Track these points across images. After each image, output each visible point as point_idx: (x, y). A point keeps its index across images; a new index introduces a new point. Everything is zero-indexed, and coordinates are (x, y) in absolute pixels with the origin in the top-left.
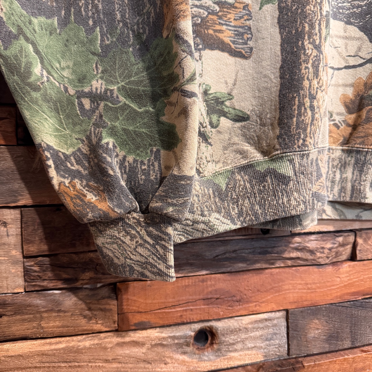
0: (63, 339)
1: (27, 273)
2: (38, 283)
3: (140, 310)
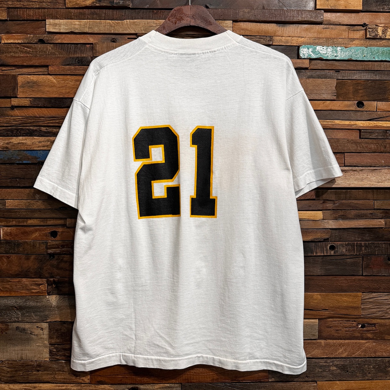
0: (65, 385)
1: (51, 352)
2: (55, 357)
3: (101, 375)
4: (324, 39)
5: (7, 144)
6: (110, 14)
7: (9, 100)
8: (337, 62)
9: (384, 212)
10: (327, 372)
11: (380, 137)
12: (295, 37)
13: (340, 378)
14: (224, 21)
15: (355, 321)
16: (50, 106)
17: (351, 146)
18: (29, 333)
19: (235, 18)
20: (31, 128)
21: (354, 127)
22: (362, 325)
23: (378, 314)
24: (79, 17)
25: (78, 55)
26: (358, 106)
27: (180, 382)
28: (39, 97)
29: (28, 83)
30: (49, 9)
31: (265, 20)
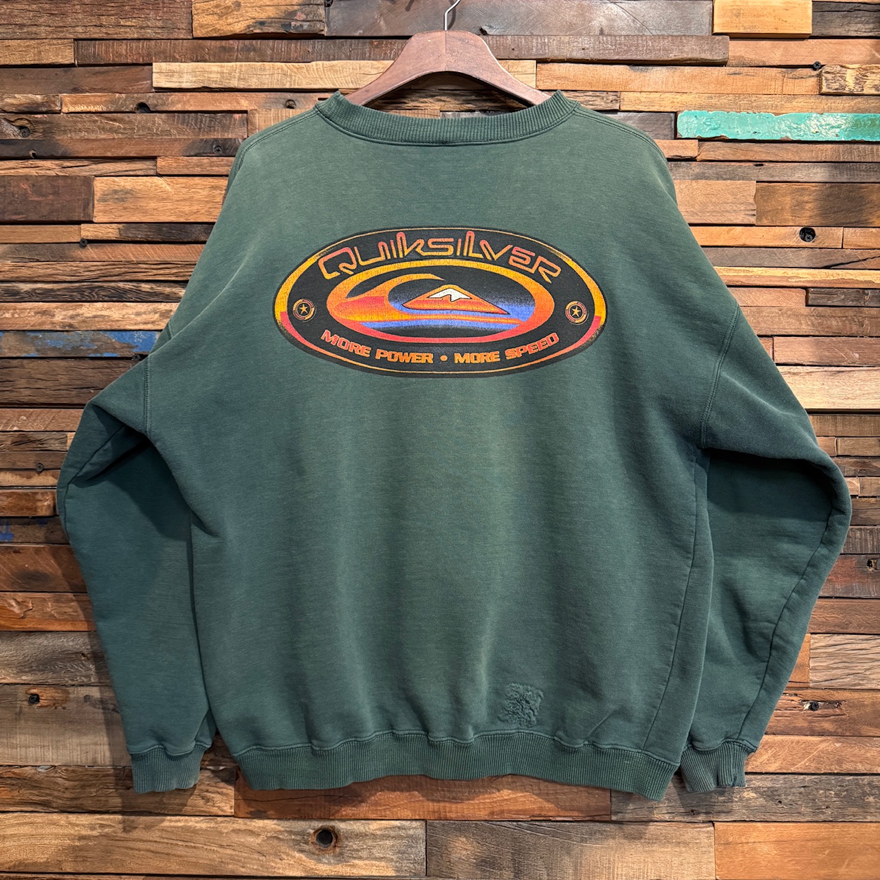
0: (183, 818)
3: (257, 798)
4: (731, 97)
5: (72, 317)
6: (283, 49)
7: (76, 227)
8: (758, 145)
9: (858, 462)
10: (736, 802)
11: (850, 303)
12: (668, 92)
13: (764, 815)
14: (518, 61)
15: (796, 695)
16: (159, 240)
17: (788, 322)
18: (111, 708)
19: (542, 55)
20: (121, 285)
21: (792, 282)
22: (811, 703)
23: (845, 680)
24: (219, 58)
25: (218, 135)
26: (804, 239)
27: (422, 818)
28: (138, 220)
29: (116, 192)
30: (158, 41)
31: (605, 58)
